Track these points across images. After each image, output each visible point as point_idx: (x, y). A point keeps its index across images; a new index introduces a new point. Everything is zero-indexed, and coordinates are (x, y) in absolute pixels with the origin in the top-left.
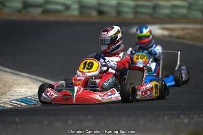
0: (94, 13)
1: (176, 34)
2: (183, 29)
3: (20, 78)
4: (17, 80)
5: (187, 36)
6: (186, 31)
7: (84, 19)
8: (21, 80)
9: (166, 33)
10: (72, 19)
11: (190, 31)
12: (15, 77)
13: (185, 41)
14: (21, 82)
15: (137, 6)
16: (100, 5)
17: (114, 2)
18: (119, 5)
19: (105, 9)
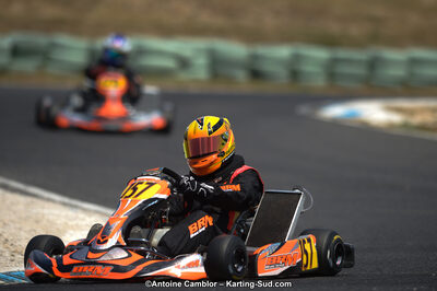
1: (417, 120)
3: (81, 215)
4: (75, 219)
7: (220, 88)
8: (83, 220)
9: (396, 118)
10: (193, 89)
12: (70, 213)
14: (84, 223)
15: (335, 61)
16: (255, 58)
17: (283, 52)
18: (297, 58)
19: (267, 67)
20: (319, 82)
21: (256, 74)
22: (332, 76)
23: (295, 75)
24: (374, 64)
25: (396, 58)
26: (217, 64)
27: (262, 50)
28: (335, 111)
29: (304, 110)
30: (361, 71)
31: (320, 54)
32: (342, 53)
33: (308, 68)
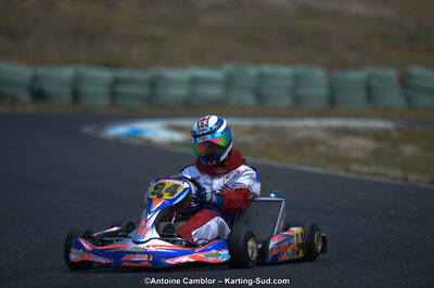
9: (178, 137)
15: (117, 81)
16: (36, 78)
17: (67, 72)
19: (49, 88)
20: (102, 102)
21: (38, 95)
22: (113, 96)
23: (76, 95)
24: (154, 84)
25: (178, 78)
27: (41, 71)
28: (119, 131)
29: (87, 130)
30: (143, 91)
31: (105, 75)
32: (123, 74)
33: (88, 89)
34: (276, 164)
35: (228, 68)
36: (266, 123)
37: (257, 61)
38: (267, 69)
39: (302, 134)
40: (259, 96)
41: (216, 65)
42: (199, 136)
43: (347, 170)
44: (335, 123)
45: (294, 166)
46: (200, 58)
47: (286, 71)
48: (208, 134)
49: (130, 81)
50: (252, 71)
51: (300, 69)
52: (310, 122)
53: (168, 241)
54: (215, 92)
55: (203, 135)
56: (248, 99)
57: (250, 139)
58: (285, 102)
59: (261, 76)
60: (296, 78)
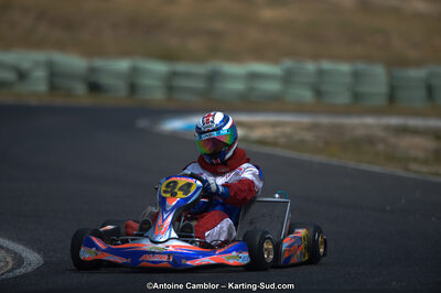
0: (80, 89)
1: (257, 134)
2: (274, 125)
5: (282, 140)
6: (279, 130)
7: (59, 101)
10: (33, 102)
11: (288, 130)
13: (279, 152)
15: (174, 74)
16: (92, 70)
17: (123, 65)
18: (135, 71)
19: (105, 80)
20: (158, 95)
21: (94, 87)
22: (170, 89)
23: (133, 88)
24: (213, 77)
25: (236, 72)
26: (55, 76)
27: (99, 63)
28: (176, 125)
29: (142, 123)
30: (199, 85)
31: (160, 68)
32: (181, 67)
33: (147, 82)
34: (334, 161)
35: (288, 63)
36: (325, 120)
37: (316, 57)
38: (327, 65)
39: (361, 132)
40: (318, 93)
41: (275, 60)
42: (205, 132)
43: (407, 170)
44: (395, 121)
45: (352, 164)
46: (258, 53)
47: (345, 68)
48: (213, 130)
49: (188, 75)
50: (311, 67)
51: (361, 66)
52: (370, 120)
53: (187, 242)
54: (272, 87)
55: (209, 131)
56: (307, 95)
57: (308, 136)
58: (344, 98)
59: (321, 73)
60: (356, 75)
